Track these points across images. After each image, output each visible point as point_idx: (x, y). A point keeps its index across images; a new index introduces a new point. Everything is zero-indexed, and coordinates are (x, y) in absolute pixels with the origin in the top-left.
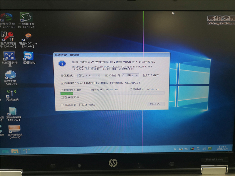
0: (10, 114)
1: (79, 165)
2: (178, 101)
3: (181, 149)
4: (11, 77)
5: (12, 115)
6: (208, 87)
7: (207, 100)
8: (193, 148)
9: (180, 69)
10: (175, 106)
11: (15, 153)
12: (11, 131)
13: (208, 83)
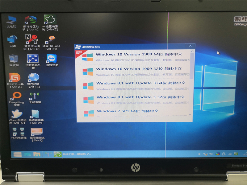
0: (32, 117)
1: (101, 170)
2: (203, 104)
3: (205, 154)
4: (34, 79)
5: (34, 118)
6: (235, 90)
7: (233, 104)
8: (219, 153)
9: (205, 71)
10: (200, 110)
11: (37, 156)
12: (33, 134)
13: (235, 86)
